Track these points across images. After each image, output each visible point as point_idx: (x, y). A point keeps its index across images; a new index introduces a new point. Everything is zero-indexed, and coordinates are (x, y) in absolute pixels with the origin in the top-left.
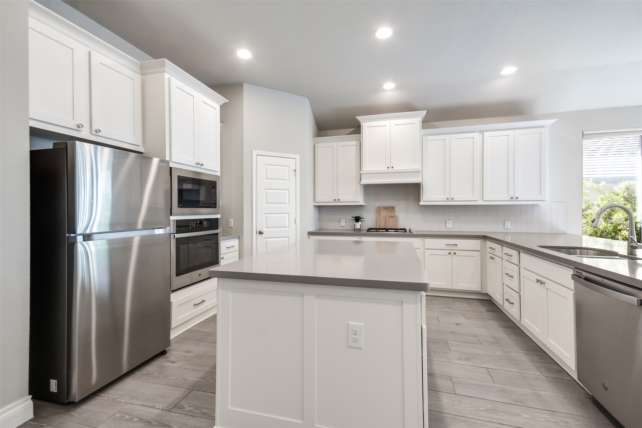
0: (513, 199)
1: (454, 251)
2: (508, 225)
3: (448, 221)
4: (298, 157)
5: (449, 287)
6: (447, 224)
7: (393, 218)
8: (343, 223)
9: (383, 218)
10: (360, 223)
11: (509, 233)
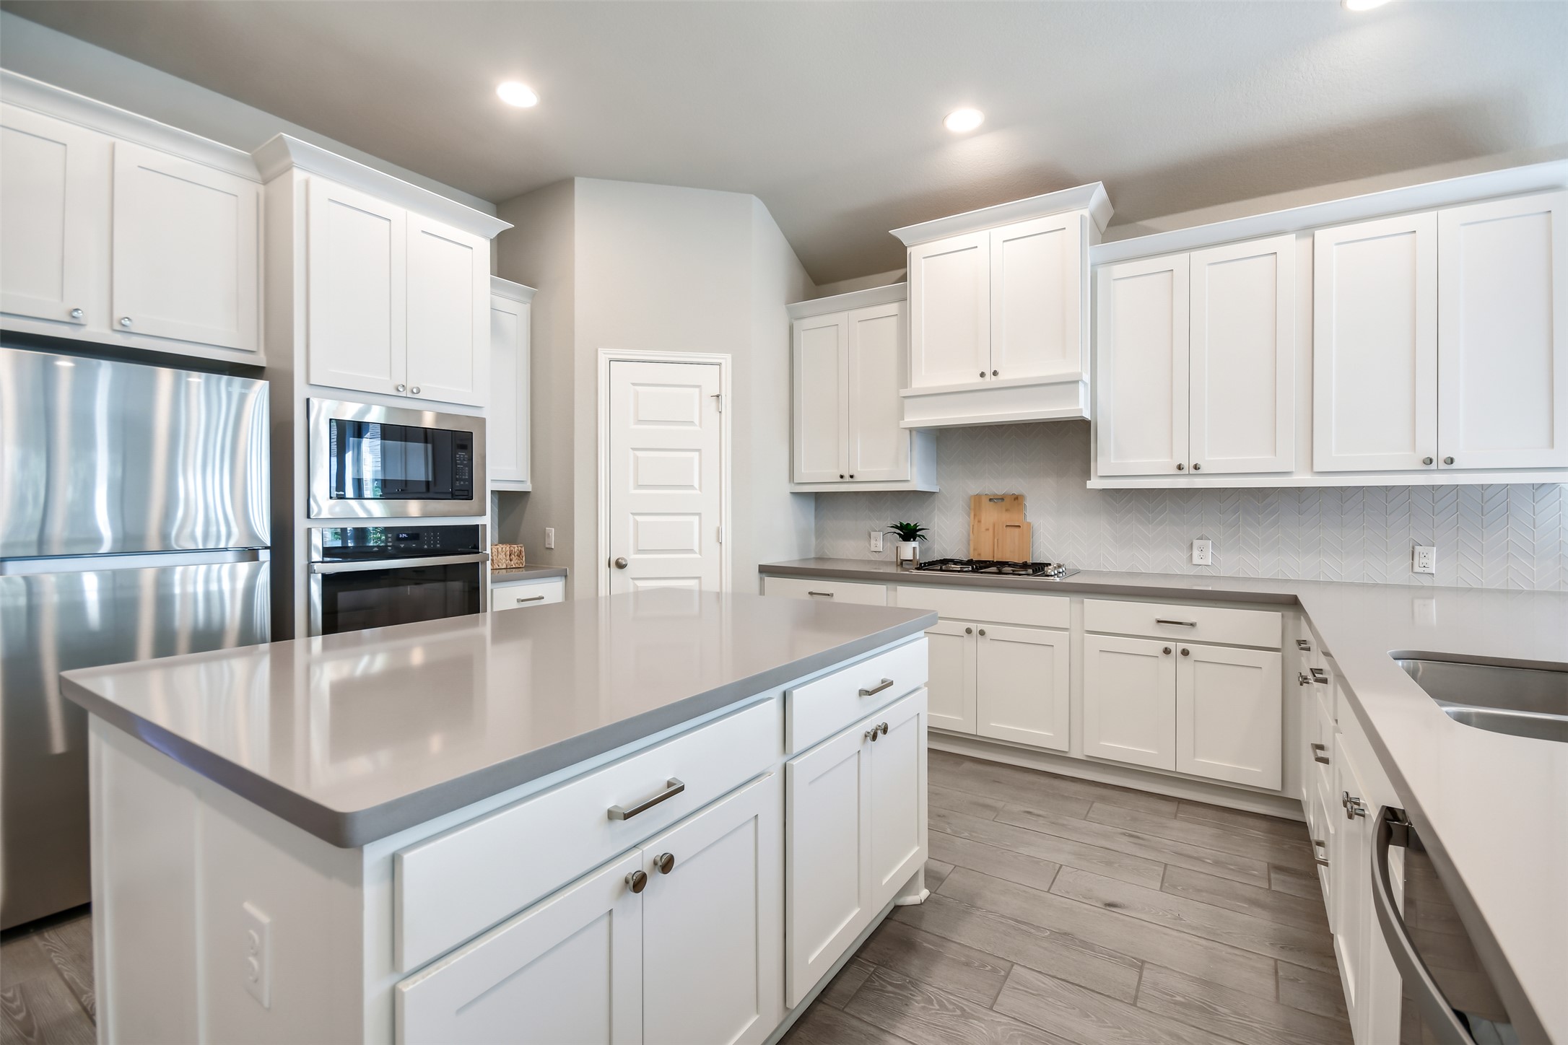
0: (1434, 466)
1: (1181, 646)
2: (1430, 559)
3: (1197, 543)
4: (726, 359)
5: (1167, 765)
6: (1196, 553)
7: (1017, 529)
8: (878, 543)
9: (987, 530)
10: (913, 544)
11: (1433, 588)
